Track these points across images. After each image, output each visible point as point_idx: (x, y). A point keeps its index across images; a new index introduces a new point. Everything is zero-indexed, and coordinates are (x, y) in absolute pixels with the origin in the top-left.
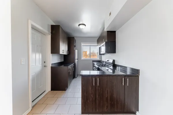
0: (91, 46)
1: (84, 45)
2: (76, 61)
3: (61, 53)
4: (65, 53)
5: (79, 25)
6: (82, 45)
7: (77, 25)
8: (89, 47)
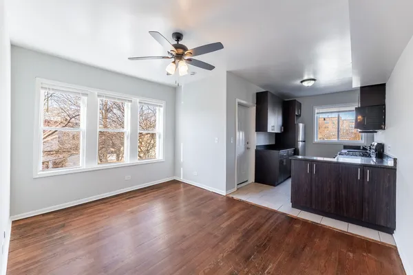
0: (339, 112)
1: (321, 111)
2: (300, 144)
3: (270, 130)
4: (277, 130)
5: (302, 82)
6: (316, 112)
7: (298, 82)
8: (337, 114)
